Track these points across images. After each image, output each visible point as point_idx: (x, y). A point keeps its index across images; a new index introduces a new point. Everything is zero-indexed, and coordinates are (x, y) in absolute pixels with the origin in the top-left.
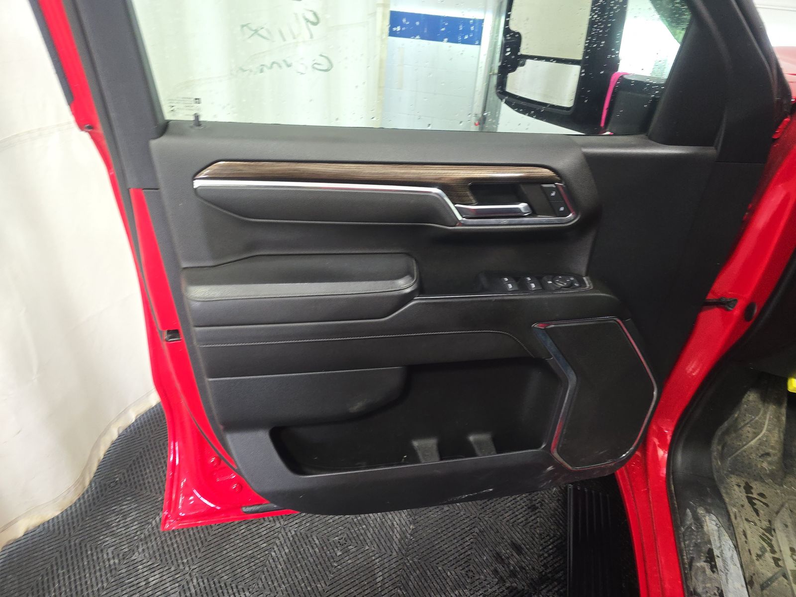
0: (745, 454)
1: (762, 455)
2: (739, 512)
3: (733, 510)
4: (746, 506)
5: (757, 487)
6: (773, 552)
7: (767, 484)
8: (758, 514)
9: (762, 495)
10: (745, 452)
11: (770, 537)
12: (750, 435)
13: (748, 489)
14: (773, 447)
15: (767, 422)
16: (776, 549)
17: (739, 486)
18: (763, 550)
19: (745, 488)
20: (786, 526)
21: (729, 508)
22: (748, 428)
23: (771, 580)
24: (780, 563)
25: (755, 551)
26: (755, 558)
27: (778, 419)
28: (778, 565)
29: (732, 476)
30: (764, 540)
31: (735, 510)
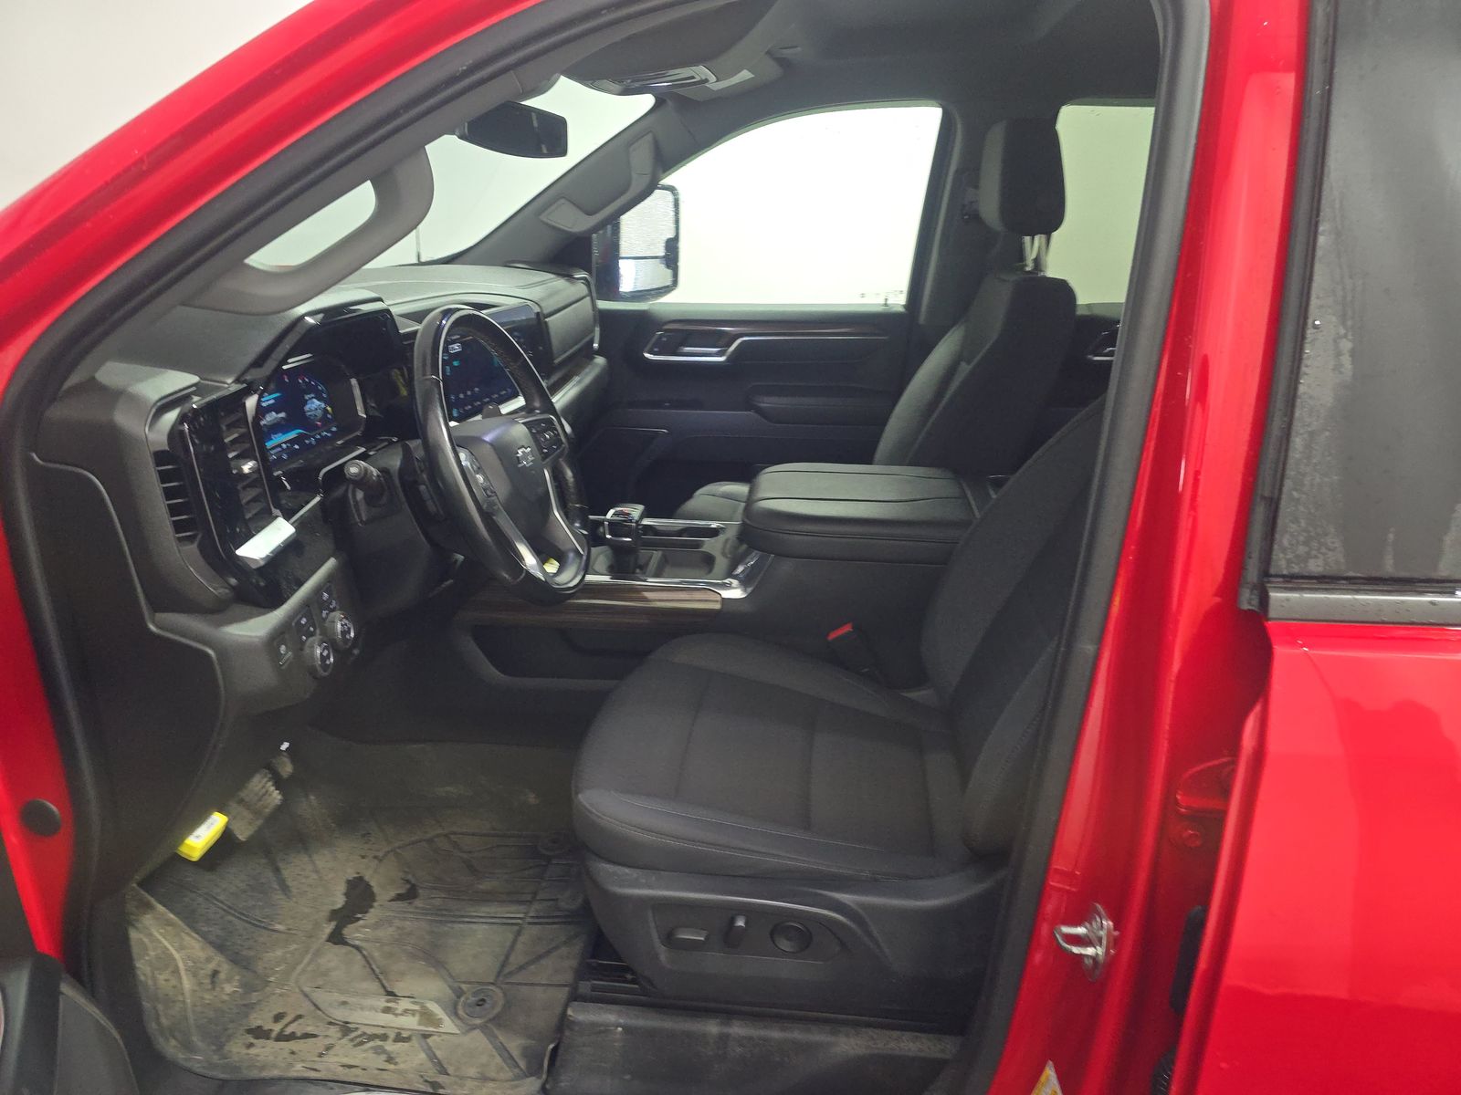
0: (199, 1009)
1: (213, 983)
2: (303, 1061)
3: (298, 1070)
4: (294, 1049)
5: (261, 1019)
6: (384, 1037)
7: (259, 1002)
8: (314, 1036)
9: (278, 1018)
10: (195, 1006)
11: (359, 1032)
12: (174, 982)
13: (260, 1033)
14: (208, 960)
15: (166, 943)
16: (381, 1031)
17: (251, 1045)
18: (379, 1051)
19: (257, 1038)
20: (344, 1003)
21: (292, 1074)
22: (161, 977)
23: (432, 1056)
24: (405, 1034)
25: (380, 1061)
26: (392, 1067)
27: (169, 923)
28: (407, 1039)
29: (226, 1048)
30: (362, 1043)
31: (299, 1066)
